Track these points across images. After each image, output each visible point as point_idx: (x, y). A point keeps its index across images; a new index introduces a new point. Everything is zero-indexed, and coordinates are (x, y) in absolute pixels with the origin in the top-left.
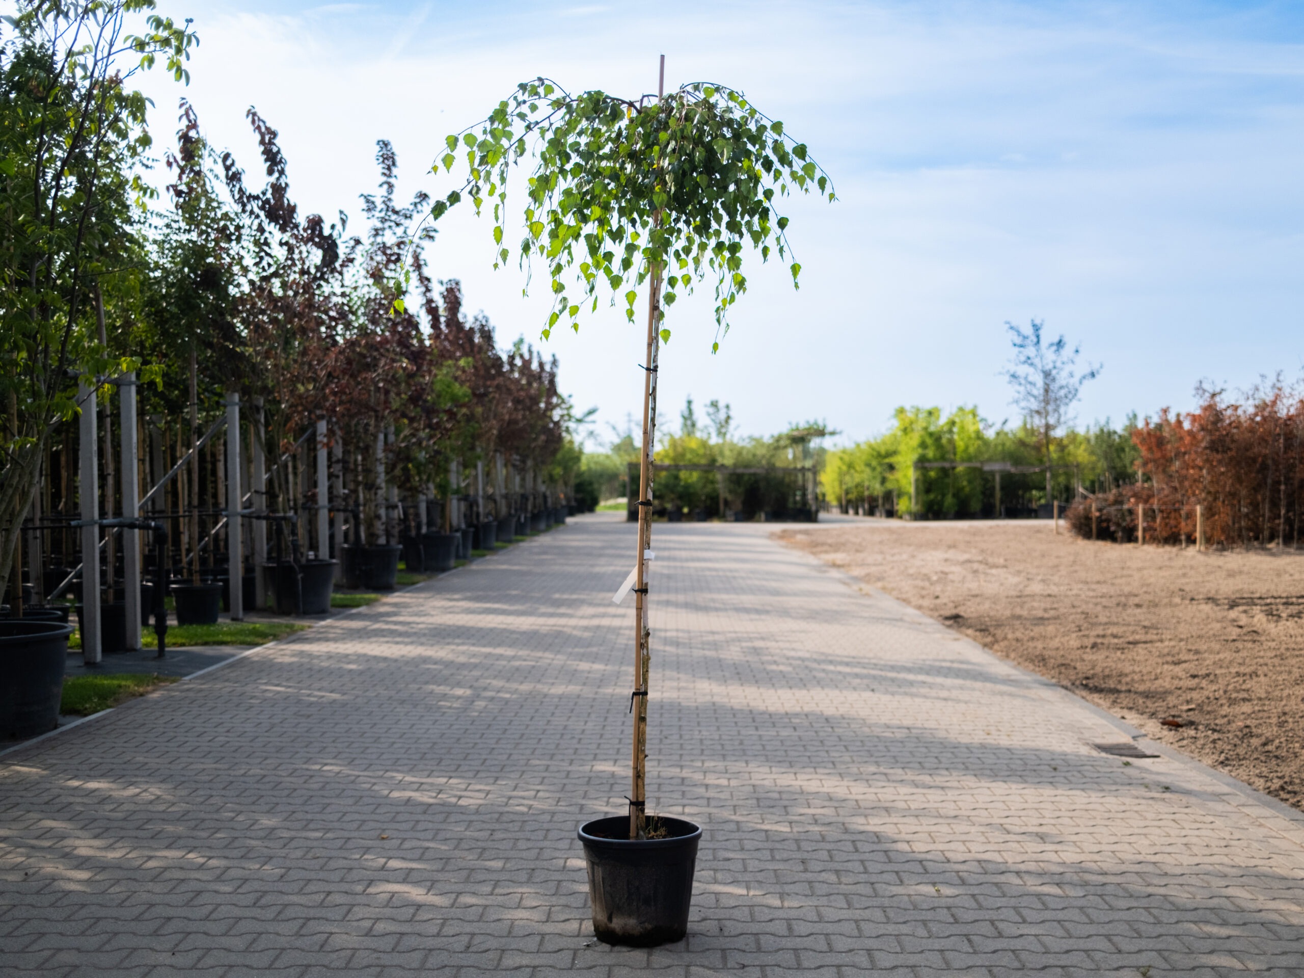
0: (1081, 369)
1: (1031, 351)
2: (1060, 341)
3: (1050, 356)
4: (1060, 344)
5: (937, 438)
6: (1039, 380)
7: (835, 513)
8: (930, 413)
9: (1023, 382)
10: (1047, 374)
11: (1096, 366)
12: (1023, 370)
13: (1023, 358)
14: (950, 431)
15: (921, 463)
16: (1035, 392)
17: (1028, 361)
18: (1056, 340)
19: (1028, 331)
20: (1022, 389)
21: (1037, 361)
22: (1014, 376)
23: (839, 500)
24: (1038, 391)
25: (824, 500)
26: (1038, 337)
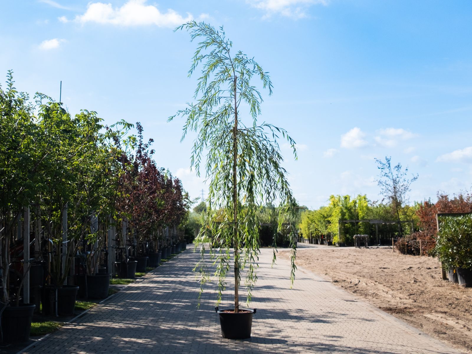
0: (409, 177)
1: (387, 170)
2: (399, 166)
3: (395, 172)
4: (398, 167)
5: (349, 209)
6: (391, 183)
7: (307, 243)
8: (346, 198)
9: (384, 184)
10: (394, 181)
11: (416, 176)
12: (385, 179)
13: (384, 174)
14: (355, 206)
15: (342, 221)
16: (390, 188)
17: (386, 175)
18: (397, 165)
19: (385, 162)
20: (384, 187)
21: (390, 175)
22: (380, 182)
23: (308, 237)
24: (391, 188)
25: (302, 237)
26: (389, 164)
